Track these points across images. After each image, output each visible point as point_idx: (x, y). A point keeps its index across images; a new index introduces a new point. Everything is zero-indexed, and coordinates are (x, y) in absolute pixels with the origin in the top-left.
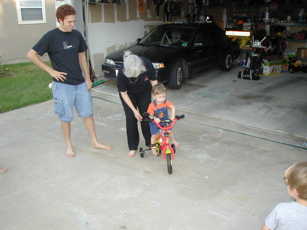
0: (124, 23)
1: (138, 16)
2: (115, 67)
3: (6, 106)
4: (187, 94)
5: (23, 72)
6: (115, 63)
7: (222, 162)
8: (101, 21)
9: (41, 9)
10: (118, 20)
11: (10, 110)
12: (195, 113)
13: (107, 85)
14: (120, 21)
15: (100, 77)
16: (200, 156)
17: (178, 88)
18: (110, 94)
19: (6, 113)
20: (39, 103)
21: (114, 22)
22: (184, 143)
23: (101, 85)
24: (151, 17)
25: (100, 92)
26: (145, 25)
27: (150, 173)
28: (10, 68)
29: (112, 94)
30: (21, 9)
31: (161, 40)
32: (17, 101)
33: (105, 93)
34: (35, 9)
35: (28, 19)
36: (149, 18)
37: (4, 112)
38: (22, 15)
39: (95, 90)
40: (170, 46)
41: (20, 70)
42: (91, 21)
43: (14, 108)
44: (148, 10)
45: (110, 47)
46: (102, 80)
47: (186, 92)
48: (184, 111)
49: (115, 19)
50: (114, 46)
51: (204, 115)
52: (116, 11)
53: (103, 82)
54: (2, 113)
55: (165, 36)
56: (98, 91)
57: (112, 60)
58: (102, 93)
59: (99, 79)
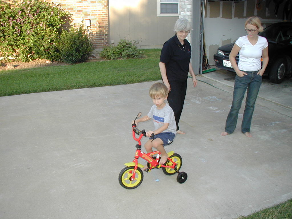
0: (241, 19)
1: (256, 14)
2: (224, 57)
3: (130, 80)
4: (284, 89)
5: (154, 56)
6: (225, 54)
7: (279, 144)
8: (219, 16)
9: (178, 4)
10: (235, 17)
11: (132, 83)
12: (282, 104)
13: (217, 73)
14: (237, 17)
15: (213, 66)
16: (262, 137)
17: (278, 82)
18: (216, 80)
19: (128, 85)
20: (156, 80)
21: (231, 18)
22: (255, 125)
23: (213, 73)
24: (269, 15)
25: (209, 78)
26: (263, 22)
27: (213, 141)
28: (144, 52)
29: (218, 81)
30: (161, 4)
31: (276, 38)
32: (139, 77)
33: (213, 79)
34: (173, 4)
35: (165, 13)
36: (267, 16)
37: (127, 84)
38: (161, 9)
39: (205, 76)
40: (277, 43)
41: (152, 54)
42: (209, 16)
43: (135, 81)
44: (267, 9)
45: (225, 41)
46: (214, 69)
47: (284, 87)
48: (273, 101)
49: (232, 15)
50: (229, 40)
51: (288, 107)
52: (234, 8)
53: (215, 70)
54: (126, 84)
55: (280, 34)
56: (207, 77)
57: (222, 52)
58: (210, 79)
59: (212, 67)
